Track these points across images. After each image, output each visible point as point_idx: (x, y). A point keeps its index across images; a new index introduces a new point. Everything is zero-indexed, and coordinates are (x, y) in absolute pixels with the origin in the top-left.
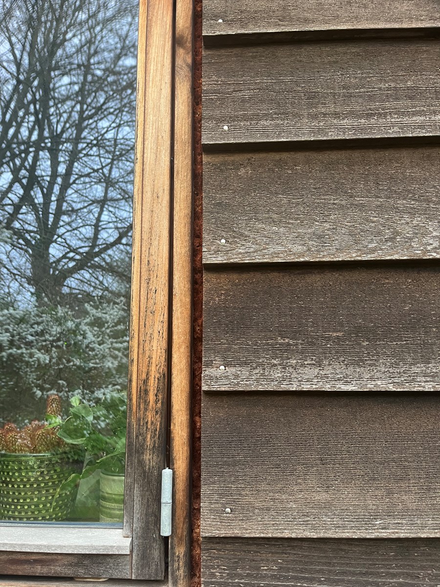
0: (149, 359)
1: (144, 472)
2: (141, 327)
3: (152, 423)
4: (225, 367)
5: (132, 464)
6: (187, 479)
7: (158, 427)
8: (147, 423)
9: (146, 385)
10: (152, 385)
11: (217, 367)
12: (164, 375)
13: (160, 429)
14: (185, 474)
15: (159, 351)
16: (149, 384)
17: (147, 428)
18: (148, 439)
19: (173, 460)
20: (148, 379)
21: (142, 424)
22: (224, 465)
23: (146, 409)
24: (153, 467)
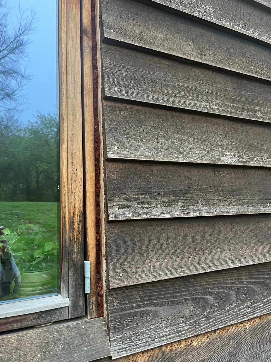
0: (74, 205)
1: (74, 264)
2: (69, 189)
3: (77, 239)
4: (118, 209)
5: (67, 261)
6: (95, 265)
7: (80, 240)
8: (74, 239)
9: (73, 220)
10: (76, 219)
11: (115, 209)
12: (82, 214)
13: (81, 241)
14: (94, 262)
15: (79, 201)
16: (75, 219)
17: (74, 241)
18: (75, 247)
19: (88, 256)
20: (74, 216)
21: (71, 240)
22: (118, 255)
23: (73, 232)
24: (78, 261)
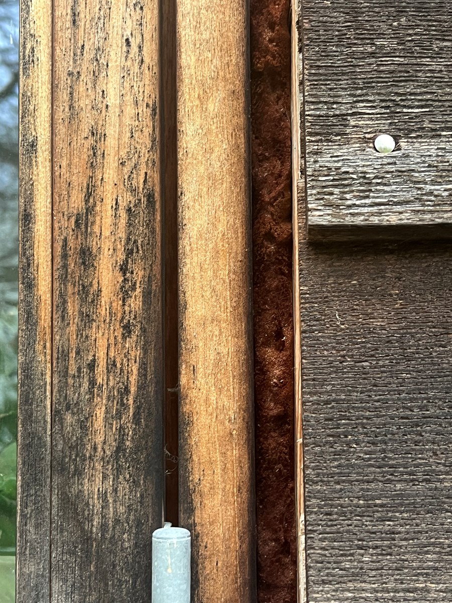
0: (91, 140)
1: (87, 539)
3: (111, 366)
4: (396, 138)
5: (39, 511)
6: (241, 564)
7: (133, 379)
8: (92, 366)
9: (86, 234)
10: (106, 233)
11: (366, 141)
12: (150, 197)
13: (141, 387)
14: (235, 543)
15: (130, 110)
16: (96, 229)
17: (92, 382)
18: (99, 422)
19: (189, 493)
20: (90, 210)
21: (73, 370)
23: (87, 319)
24: (117, 521)
